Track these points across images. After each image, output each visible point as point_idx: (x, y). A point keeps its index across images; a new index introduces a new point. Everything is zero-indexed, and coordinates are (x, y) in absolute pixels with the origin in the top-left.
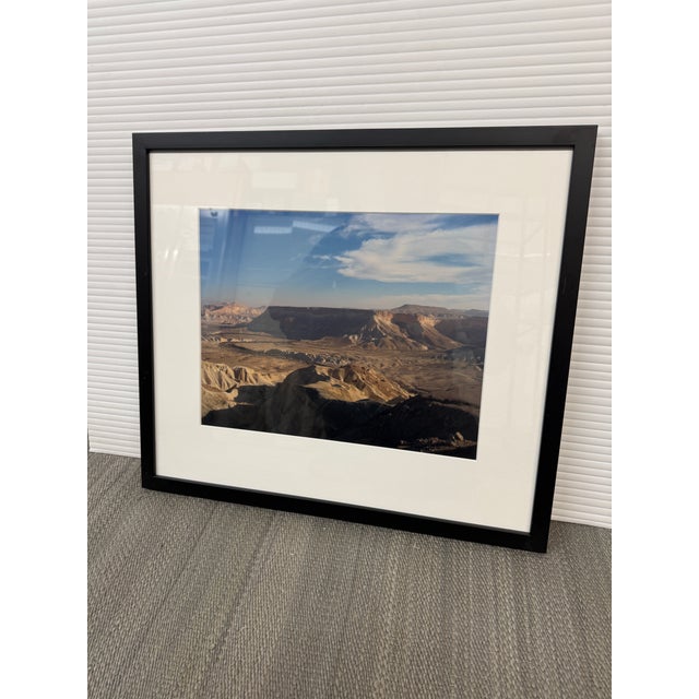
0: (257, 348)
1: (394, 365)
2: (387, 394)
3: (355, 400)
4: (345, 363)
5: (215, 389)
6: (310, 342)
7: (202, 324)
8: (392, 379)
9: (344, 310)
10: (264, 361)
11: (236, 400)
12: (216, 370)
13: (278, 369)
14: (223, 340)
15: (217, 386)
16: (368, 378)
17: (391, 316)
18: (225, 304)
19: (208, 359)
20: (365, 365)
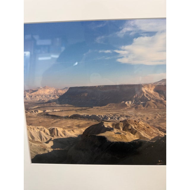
0: (64, 114)
1: (155, 117)
2: (151, 135)
3: (130, 141)
4: (123, 119)
5: (37, 142)
6: (99, 107)
7: (25, 103)
8: (154, 126)
9: (121, 86)
10: (70, 122)
11: (52, 147)
12: (37, 131)
13: (79, 126)
14: (40, 112)
15: (39, 140)
16: (139, 127)
17: (154, 87)
18: (39, 88)
19: (31, 124)
20: (137, 119)
